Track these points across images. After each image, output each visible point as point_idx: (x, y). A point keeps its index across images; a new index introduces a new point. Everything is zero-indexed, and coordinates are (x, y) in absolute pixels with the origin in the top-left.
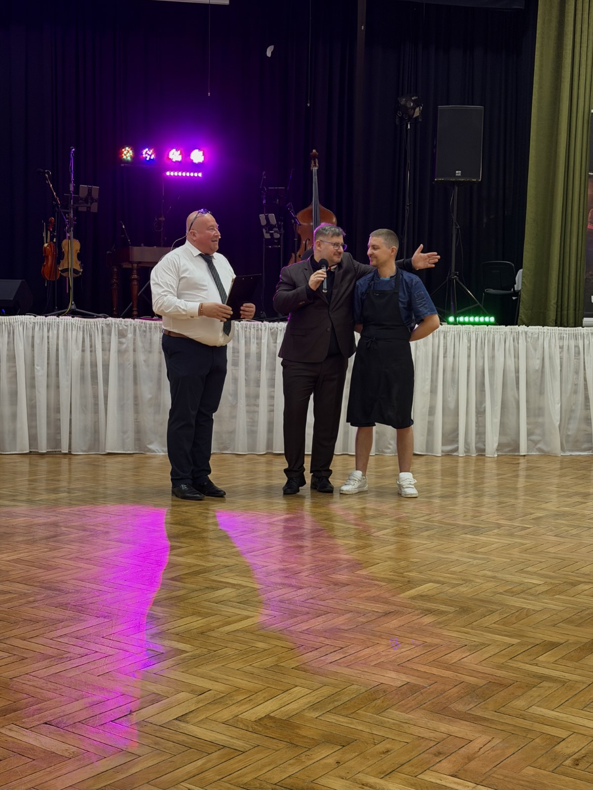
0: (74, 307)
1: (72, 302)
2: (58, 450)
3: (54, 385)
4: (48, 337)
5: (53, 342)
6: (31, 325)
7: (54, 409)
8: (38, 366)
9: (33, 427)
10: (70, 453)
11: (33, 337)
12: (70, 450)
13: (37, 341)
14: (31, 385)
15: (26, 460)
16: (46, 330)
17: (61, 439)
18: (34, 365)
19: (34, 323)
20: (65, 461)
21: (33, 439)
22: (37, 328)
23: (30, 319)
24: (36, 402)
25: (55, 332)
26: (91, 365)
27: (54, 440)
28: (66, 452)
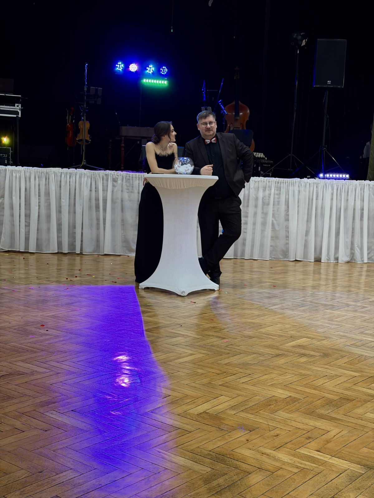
0: (85, 163)
1: (84, 160)
2: (74, 251)
3: (73, 212)
4: (70, 182)
5: (73, 184)
6: (60, 174)
7: (72, 227)
8: (63, 199)
9: (59, 237)
10: (81, 254)
11: (61, 181)
12: (81, 252)
13: (63, 184)
14: (59, 211)
15: (56, 257)
16: (68, 176)
17: (76, 245)
18: (61, 199)
19: (62, 173)
20: (78, 259)
21: (60, 244)
22: (63, 176)
23: (59, 170)
24: (61, 222)
25: (74, 179)
26: (96, 199)
27: (72, 245)
28: (79, 253)
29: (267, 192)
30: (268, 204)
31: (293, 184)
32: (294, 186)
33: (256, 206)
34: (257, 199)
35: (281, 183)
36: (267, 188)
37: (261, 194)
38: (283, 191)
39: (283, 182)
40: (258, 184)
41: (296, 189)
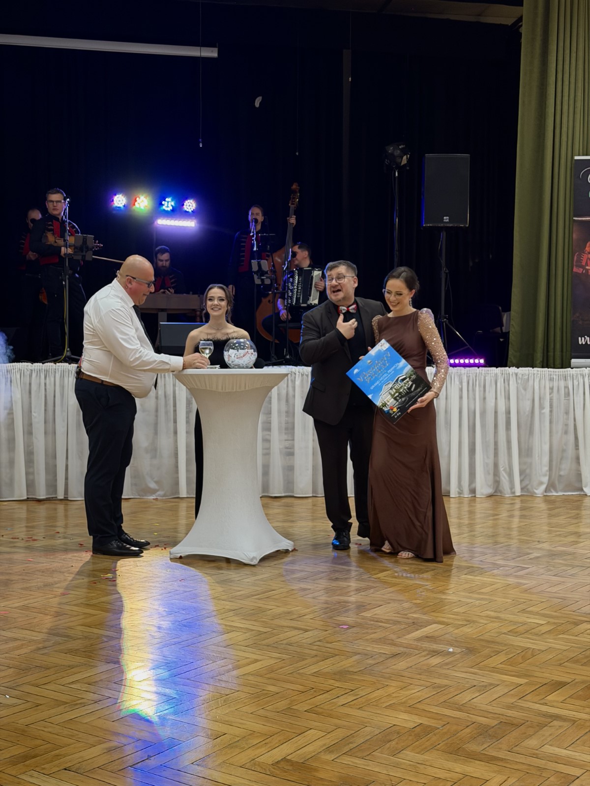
0: (69, 354)
1: (67, 348)
2: (55, 496)
3: (51, 432)
4: (45, 384)
5: (50, 388)
6: (28, 373)
7: (51, 456)
8: (35, 412)
9: (30, 473)
10: (66, 499)
11: (30, 384)
12: (66, 496)
13: (34, 388)
14: (29, 432)
15: (24, 506)
16: (43, 376)
17: (57, 485)
18: (31, 412)
19: (32, 370)
20: (61, 508)
21: (30, 484)
22: (34, 375)
23: (28, 366)
24: (33, 448)
25: (52, 379)
27: (52, 485)
28: (62, 497)
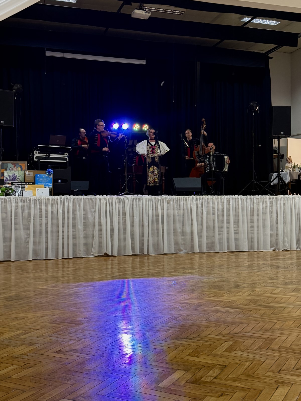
0: (127, 192)
2: (143, 253)
3: (142, 225)
4: (139, 205)
5: (141, 206)
6: (132, 199)
7: (142, 235)
8: (135, 217)
9: (133, 244)
10: (148, 254)
11: (133, 205)
13: (135, 206)
14: (132, 226)
15: (131, 258)
16: (138, 201)
17: (144, 248)
18: (133, 217)
20: (146, 258)
21: (133, 248)
22: (134, 201)
23: (131, 196)
24: (134, 233)
25: (142, 202)
26: (156, 216)
27: (142, 249)
29: (264, 205)
30: (266, 213)
31: (280, 199)
32: (280, 200)
33: (258, 215)
34: (258, 210)
35: (272, 199)
36: (264, 202)
37: (261, 207)
38: (274, 204)
39: (274, 198)
40: (259, 200)
41: (282, 202)
